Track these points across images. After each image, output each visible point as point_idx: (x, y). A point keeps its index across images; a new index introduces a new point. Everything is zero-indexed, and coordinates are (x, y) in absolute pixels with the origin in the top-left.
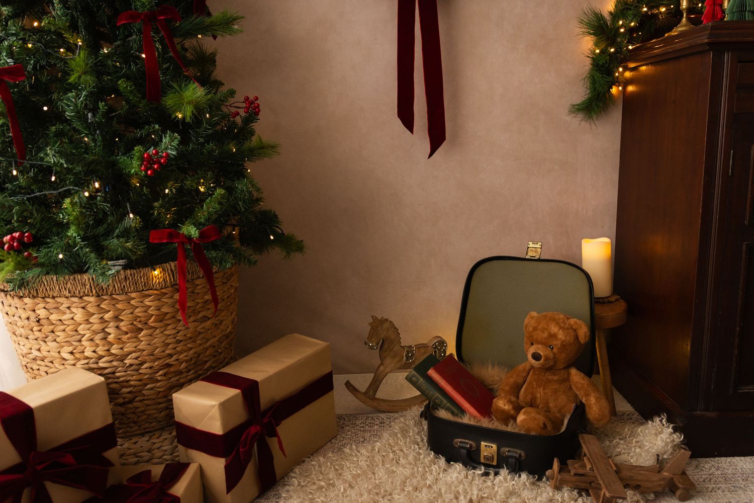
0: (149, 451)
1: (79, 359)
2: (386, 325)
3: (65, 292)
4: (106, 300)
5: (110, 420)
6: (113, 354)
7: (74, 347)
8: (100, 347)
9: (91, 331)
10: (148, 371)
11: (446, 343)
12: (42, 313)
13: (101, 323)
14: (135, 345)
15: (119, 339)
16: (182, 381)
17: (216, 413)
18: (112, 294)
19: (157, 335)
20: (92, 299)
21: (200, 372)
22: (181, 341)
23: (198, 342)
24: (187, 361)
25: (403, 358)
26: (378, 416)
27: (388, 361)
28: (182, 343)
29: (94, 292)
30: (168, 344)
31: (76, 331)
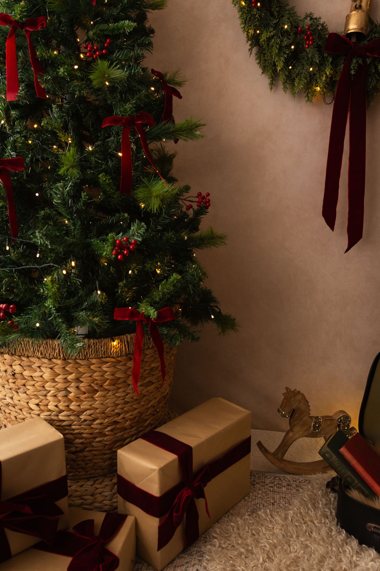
0: (92, 495)
1: (43, 411)
2: (299, 397)
3: (38, 353)
4: (70, 363)
5: (64, 473)
6: (71, 410)
7: (40, 400)
8: (61, 403)
9: (56, 389)
10: (99, 426)
11: (350, 418)
12: (17, 369)
13: (65, 382)
14: (90, 403)
15: (78, 397)
16: (125, 436)
17: (155, 476)
18: (76, 359)
19: (109, 396)
20: (59, 362)
21: (140, 429)
22: (128, 402)
23: (142, 403)
24: (131, 420)
25: (310, 427)
26: (284, 477)
27: (296, 429)
28: (129, 404)
29: (62, 356)
30: (118, 405)
31: (44, 387)
